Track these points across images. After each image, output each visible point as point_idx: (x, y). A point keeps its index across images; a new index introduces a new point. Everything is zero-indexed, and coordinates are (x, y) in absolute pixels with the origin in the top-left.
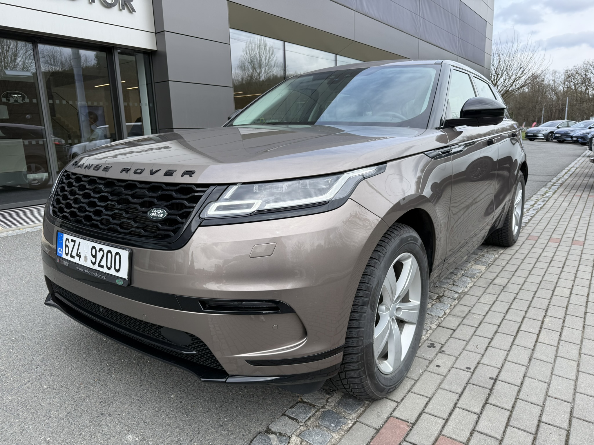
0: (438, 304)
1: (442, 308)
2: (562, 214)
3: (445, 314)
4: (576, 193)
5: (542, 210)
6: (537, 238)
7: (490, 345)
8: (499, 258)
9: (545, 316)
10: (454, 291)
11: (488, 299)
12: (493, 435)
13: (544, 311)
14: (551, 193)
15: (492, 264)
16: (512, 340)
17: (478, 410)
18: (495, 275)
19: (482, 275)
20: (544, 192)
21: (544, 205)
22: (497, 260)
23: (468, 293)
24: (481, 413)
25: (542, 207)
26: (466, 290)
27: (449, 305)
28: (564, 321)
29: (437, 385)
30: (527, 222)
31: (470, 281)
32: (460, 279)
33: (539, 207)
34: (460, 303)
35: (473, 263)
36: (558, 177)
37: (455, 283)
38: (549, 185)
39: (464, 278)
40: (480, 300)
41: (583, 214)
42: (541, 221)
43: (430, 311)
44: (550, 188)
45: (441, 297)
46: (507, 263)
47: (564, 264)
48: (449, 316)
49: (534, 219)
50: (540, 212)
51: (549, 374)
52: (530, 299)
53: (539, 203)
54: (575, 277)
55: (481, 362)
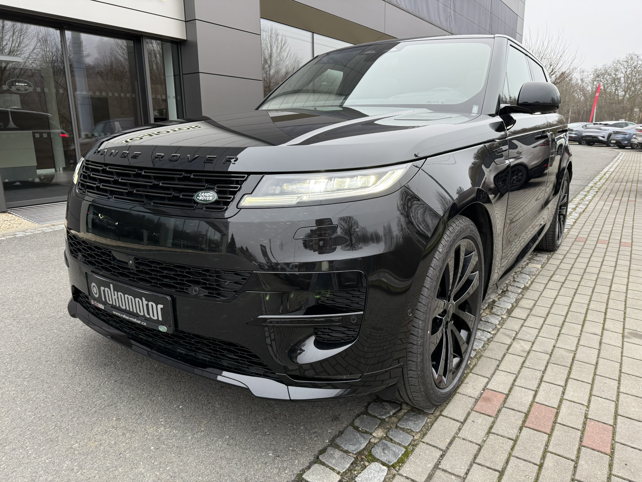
0: (504, 298)
1: (509, 301)
2: (605, 217)
3: (513, 306)
4: (615, 197)
5: (584, 213)
6: (584, 240)
7: (561, 332)
8: (553, 257)
9: (606, 309)
10: (517, 287)
11: (550, 293)
12: (580, 402)
13: (605, 304)
14: (590, 196)
15: (547, 263)
16: (580, 328)
17: (563, 384)
18: (552, 273)
19: (539, 272)
20: (583, 196)
21: (586, 208)
22: (551, 259)
23: (530, 288)
24: (566, 385)
25: (585, 210)
26: (528, 285)
27: (515, 299)
28: (625, 313)
29: (520, 365)
30: (572, 224)
31: (529, 278)
32: (519, 276)
33: (581, 210)
34: (524, 297)
35: (528, 261)
36: (595, 181)
37: (515, 280)
38: (587, 189)
39: (524, 276)
40: (543, 294)
41: (626, 217)
42: (586, 224)
43: (499, 304)
44: (588, 192)
45: (506, 291)
46: (561, 262)
47: (616, 264)
48: (517, 308)
49: (578, 221)
50: (583, 215)
51: (620, 356)
52: (590, 294)
53: (580, 206)
54: (629, 275)
55: (557, 346)
